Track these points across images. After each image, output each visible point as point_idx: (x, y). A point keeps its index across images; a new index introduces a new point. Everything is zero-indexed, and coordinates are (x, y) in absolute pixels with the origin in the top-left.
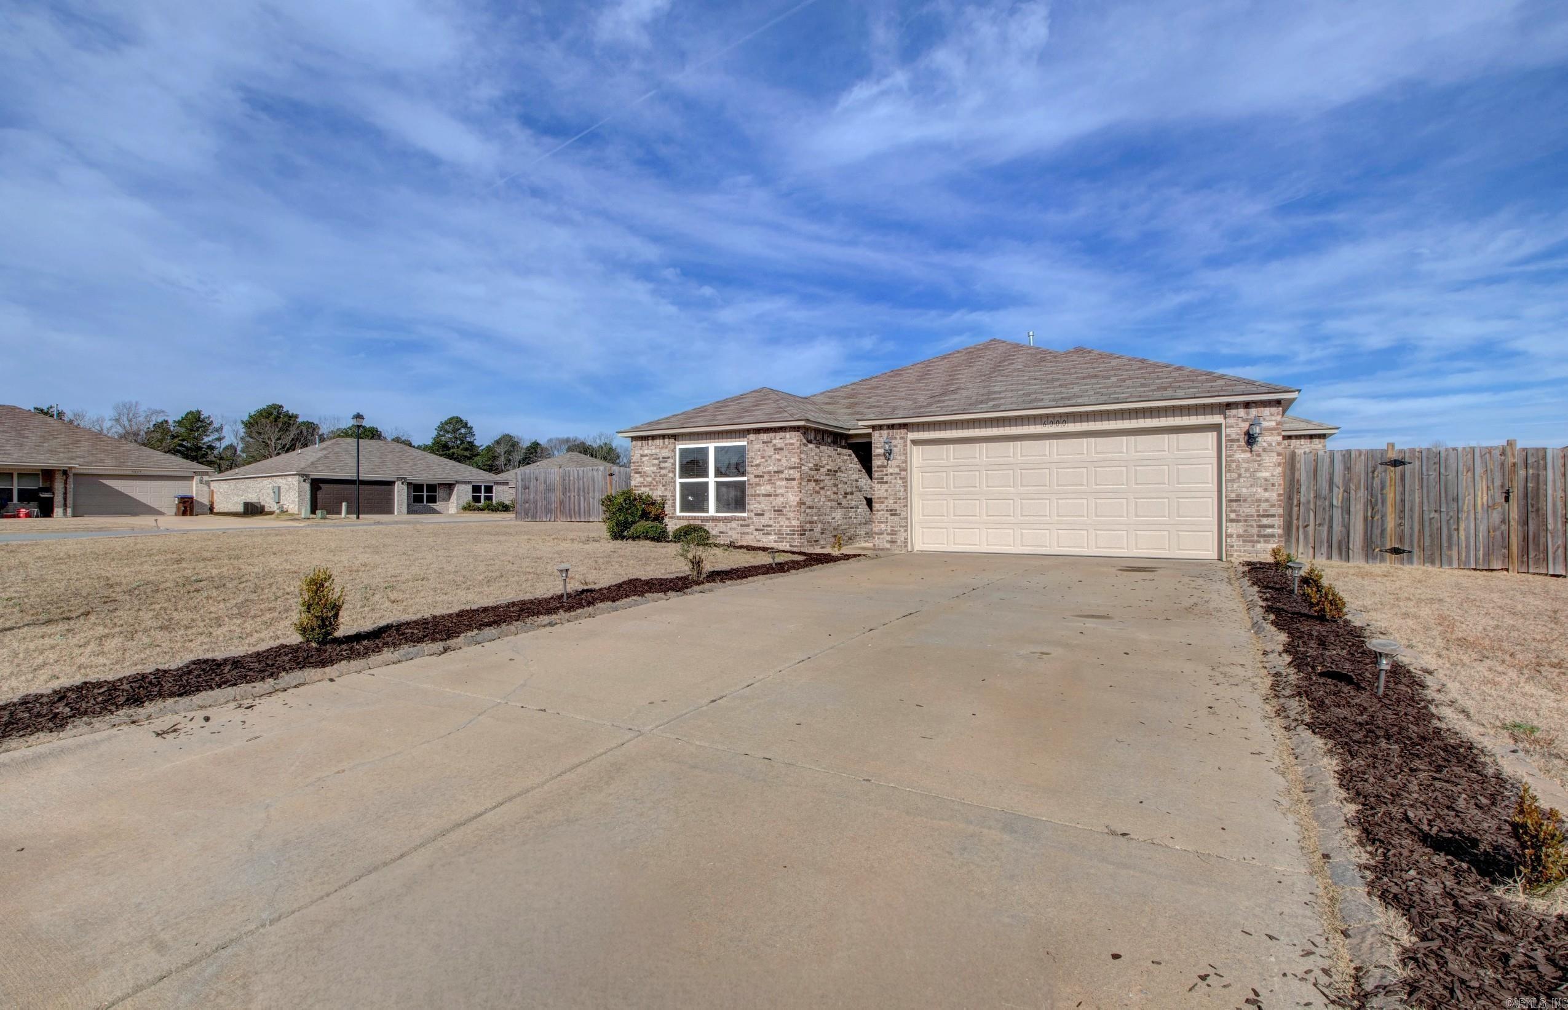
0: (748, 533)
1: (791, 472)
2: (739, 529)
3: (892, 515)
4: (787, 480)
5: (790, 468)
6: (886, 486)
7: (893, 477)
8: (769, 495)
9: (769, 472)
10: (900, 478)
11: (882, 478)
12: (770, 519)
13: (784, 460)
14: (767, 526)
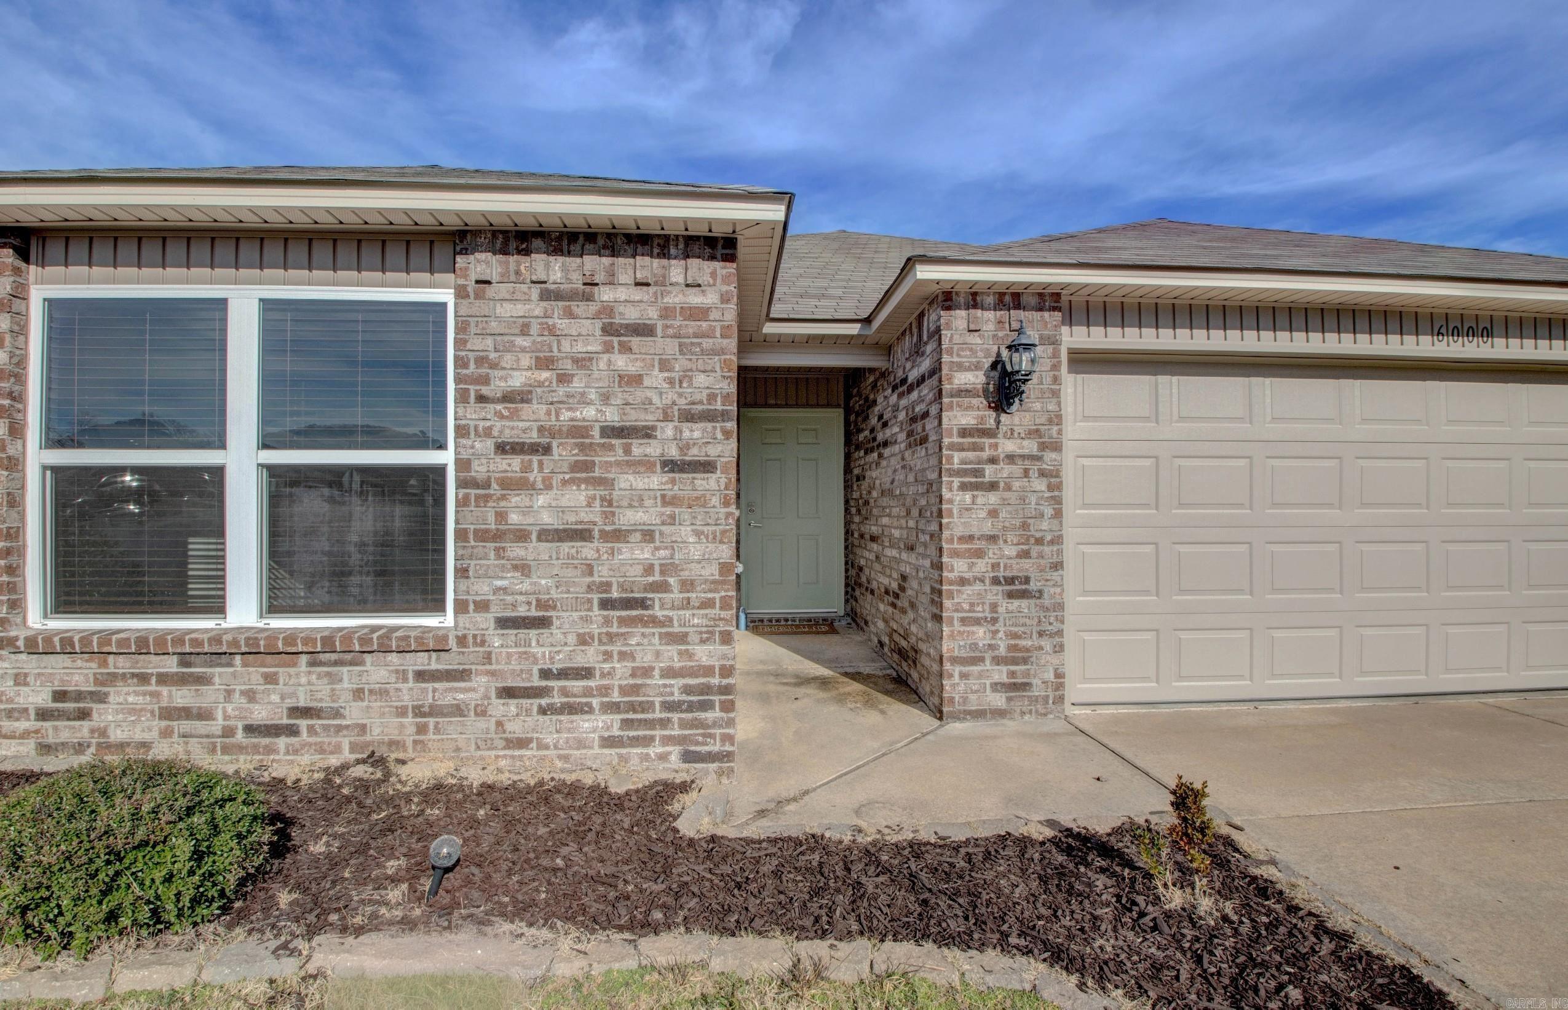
0: (458, 710)
1: (694, 432)
2: (409, 693)
3: (1011, 595)
4: (672, 466)
5: (689, 417)
6: (993, 498)
7: (1016, 469)
8: (581, 534)
9: (578, 431)
10: (1042, 474)
11: (977, 473)
12: (584, 640)
13: (656, 378)
14: (563, 674)
